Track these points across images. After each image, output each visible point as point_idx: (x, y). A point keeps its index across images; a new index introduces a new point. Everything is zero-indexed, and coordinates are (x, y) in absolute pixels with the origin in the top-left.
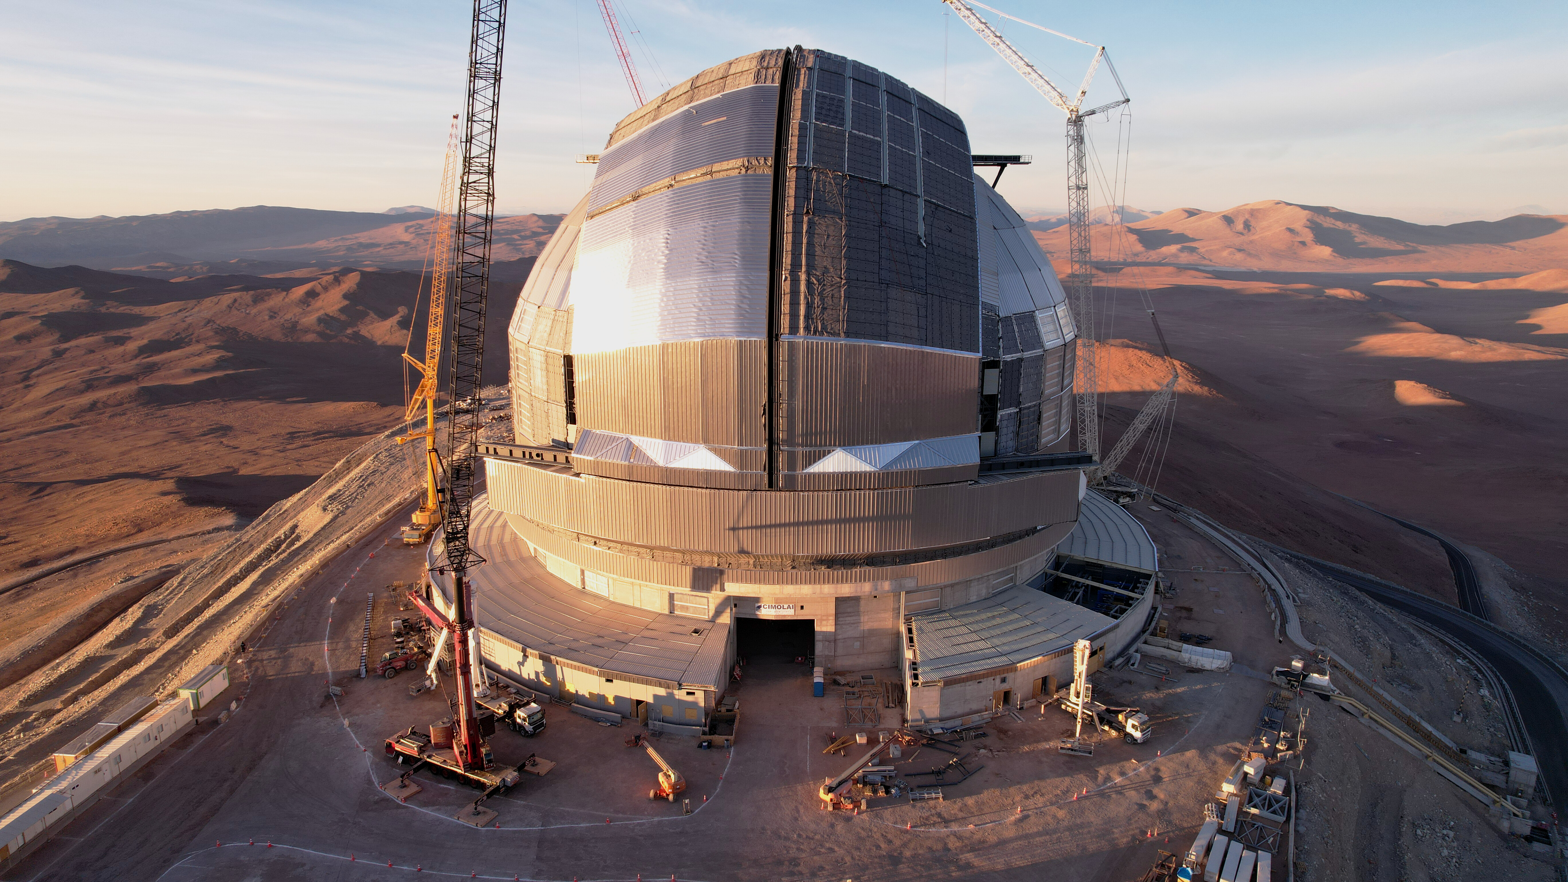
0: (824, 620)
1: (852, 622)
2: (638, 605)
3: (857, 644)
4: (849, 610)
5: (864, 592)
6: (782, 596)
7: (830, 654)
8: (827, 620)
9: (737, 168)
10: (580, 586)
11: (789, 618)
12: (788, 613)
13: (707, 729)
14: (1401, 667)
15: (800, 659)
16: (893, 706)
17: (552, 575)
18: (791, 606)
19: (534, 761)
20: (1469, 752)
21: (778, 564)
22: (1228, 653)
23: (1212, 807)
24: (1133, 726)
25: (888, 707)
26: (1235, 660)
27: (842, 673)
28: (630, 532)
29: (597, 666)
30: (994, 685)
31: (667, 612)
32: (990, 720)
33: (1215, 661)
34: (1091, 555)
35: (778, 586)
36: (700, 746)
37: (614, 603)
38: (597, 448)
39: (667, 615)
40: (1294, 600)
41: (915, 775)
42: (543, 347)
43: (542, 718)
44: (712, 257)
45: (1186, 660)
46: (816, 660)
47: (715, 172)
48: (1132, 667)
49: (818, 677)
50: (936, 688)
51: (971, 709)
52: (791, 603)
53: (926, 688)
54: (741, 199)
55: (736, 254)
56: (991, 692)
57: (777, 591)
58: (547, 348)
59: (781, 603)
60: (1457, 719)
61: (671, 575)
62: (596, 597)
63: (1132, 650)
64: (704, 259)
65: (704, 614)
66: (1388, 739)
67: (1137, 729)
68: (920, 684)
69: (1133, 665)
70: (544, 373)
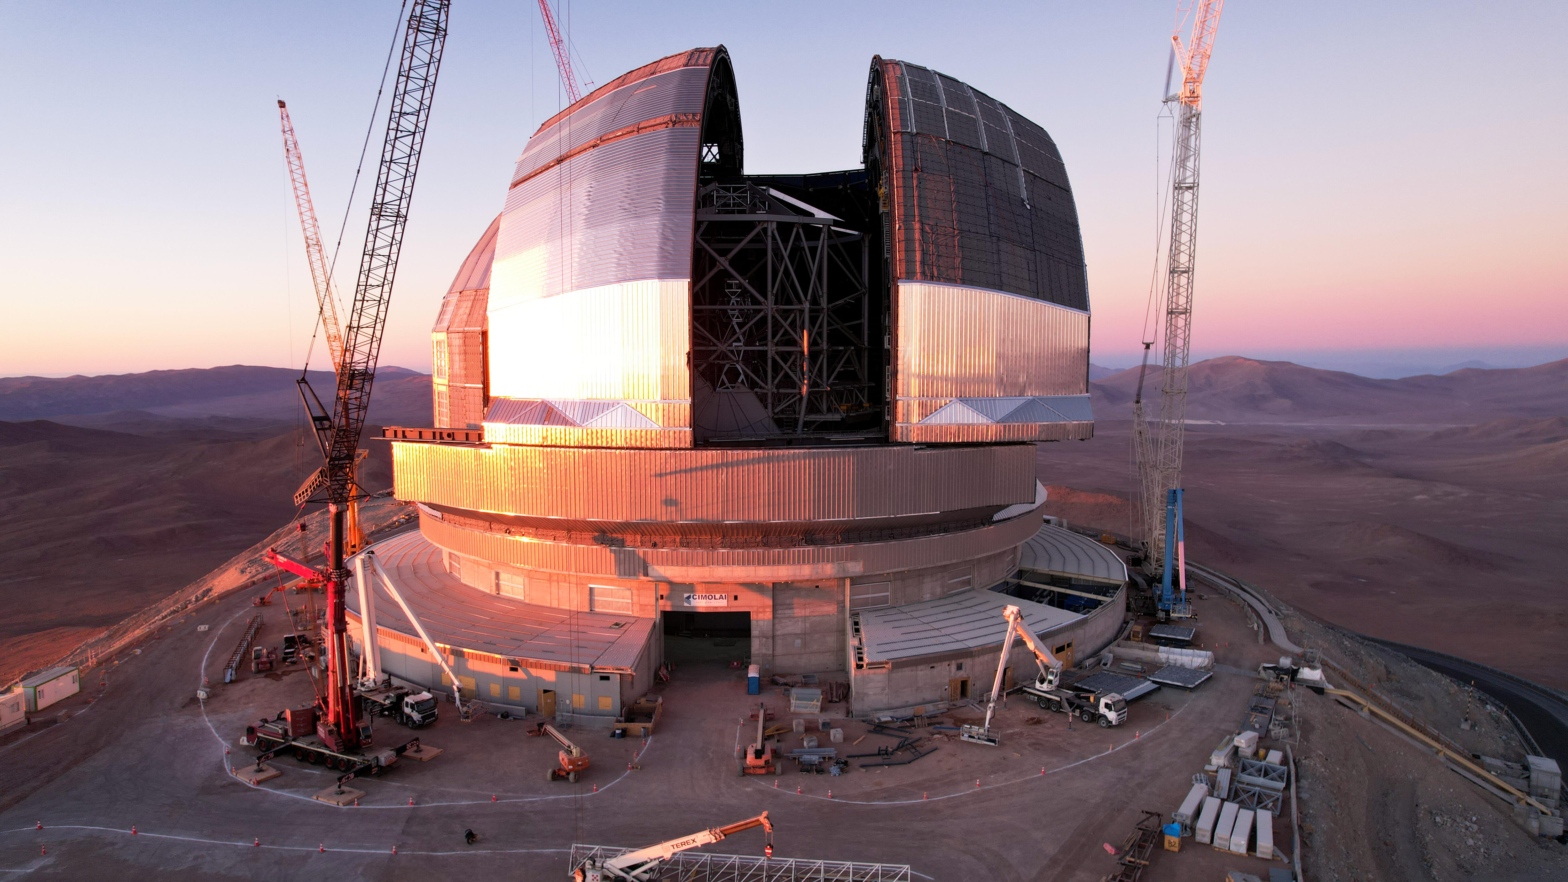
0: (761, 612)
1: (792, 616)
2: (555, 605)
3: (798, 642)
4: (788, 602)
5: (804, 576)
6: (711, 579)
7: (768, 652)
8: (764, 613)
9: (664, 123)
10: (494, 593)
11: (721, 610)
12: (719, 604)
13: (623, 719)
14: (1399, 682)
15: (735, 664)
16: (837, 700)
18: (723, 595)
19: (418, 746)
20: (1483, 758)
21: (707, 541)
22: (1209, 653)
23: (1200, 777)
24: (1107, 706)
25: (831, 701)
26: (1216, 660)
27: (783, 676)
28: (543, 505)
29: (501, 654)
30: (950, 671)
31: (588, 610)
32: (945, 710)
33: (1195, 659)
34: (1056, 569)
35: (707, 568)
36: (613, 735)
37: (529, 604)
38: (509, 415)
39: (587, 613)
40: (1277, 614)
41: (858, 756)
42: (461, 329)
43: (434, 707)
44: (635, 203)
46: (753, 659)
47: (641, 129)
48: (1105, 668)
49: (753, 672)
50: (884, 670)
51: (924, 699)
52: (724, 592)
53: (872, 671)
54: (667, 149)
55: (660, 199)
56: (947, 680)
57: (707, 574)
59: (712, 592)
60: (1465, 726)
61: (590, 560)
63: (1104, 652)
64: (627, 206)
65: (628, 610)
66: (1392, 734)
68: (865, 666)
70: (462, 357)
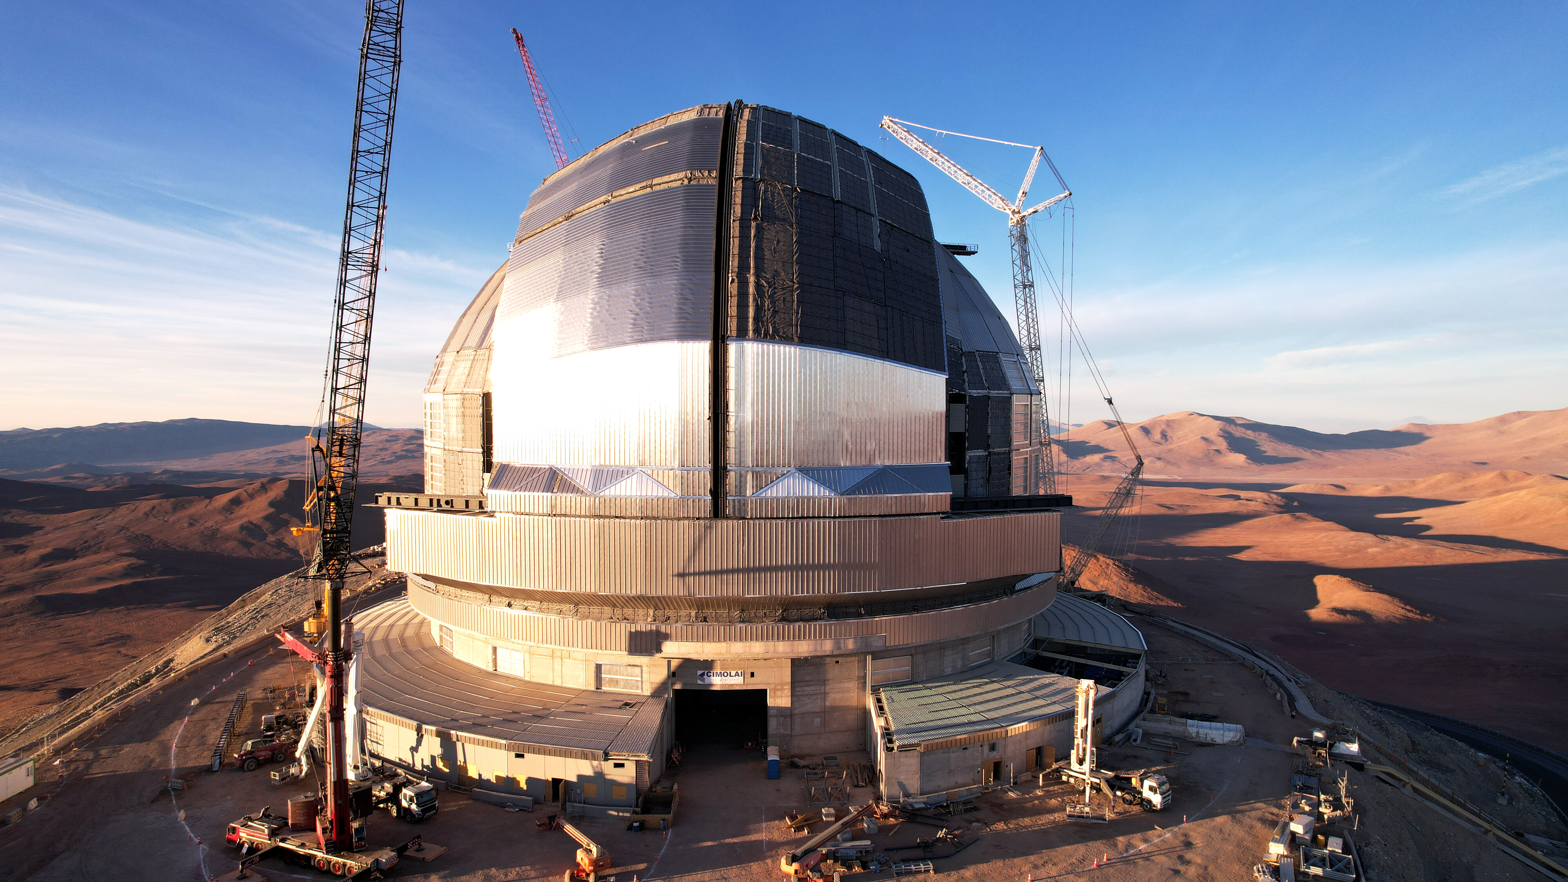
0: (778, 690)
1: (811, 692)
2: (558, 683)
3: (817, 721)
4: (807, 678)
5: (825, 651)
6: (729, 656)
7: (786, 733)
8: (782, 689)
9: (679, 180)
10: (490, 669)
11: (737, 688)
12: (735, 682)
13: (639, 809)
14: (1426, 753)
15: (750, 744)
16: (864, 784)
17: (458, 661)
18: (739, 672)
19: (419, 844)
20: (1526, 835)
21: (724, 615)
22: (1239, 726)
23: (1262, 868)
24: (1151, 788)
25: (857, 786)
26: (1247, 734)
27: (801, 757)
28: (550, 578)
29: (506, 739)
30: (982, 752)
31: (592, 688)
32: (979, 794)
33: (1226, 733)
34: (1071, 637)
35: (724, 644)
36: (630, 828)
37: (530, 682)
38: (515, 481)
39: (593, 691)
40: (1297, 683)
41: (897, 849)
42: (460, 391)
43: (434, 799)
44: (650, 262)
45: (1194, 735)
46: (770, 739)
47: (655, 185)
48: (1134, 743)
49: (773, 755)
50: (915, 753)
51: (956, 783)
52: (739, 669)
53: (903, 754)
54: (683, 206)
55: (677, 257)
56: (979, 762)
57: (724, 651)
58: (464, 390)
59: (727, 669)
60: (1502, 801)
61: (599, 636)
62: (508, 678)
63: (1131, 727)
64: (643, 265)
65: (637, 688)
66: (1438, 813)
67: (1155, 792)
68: (895, 748)
69: (1135, 740)
70: (460, 419)
